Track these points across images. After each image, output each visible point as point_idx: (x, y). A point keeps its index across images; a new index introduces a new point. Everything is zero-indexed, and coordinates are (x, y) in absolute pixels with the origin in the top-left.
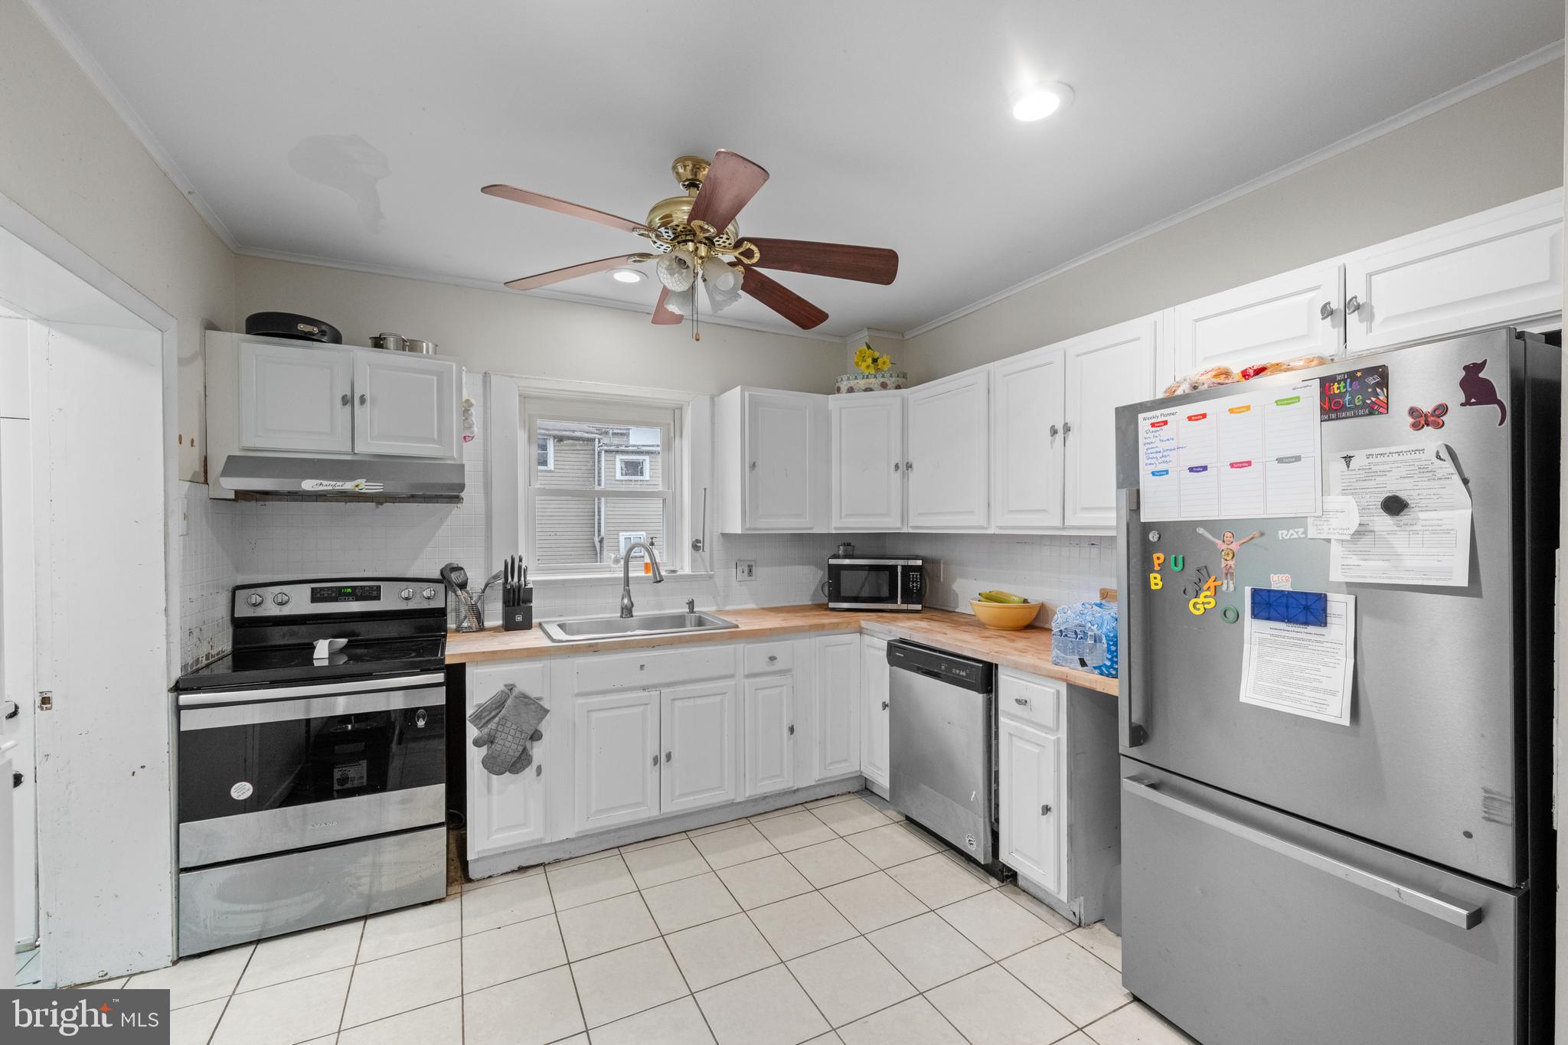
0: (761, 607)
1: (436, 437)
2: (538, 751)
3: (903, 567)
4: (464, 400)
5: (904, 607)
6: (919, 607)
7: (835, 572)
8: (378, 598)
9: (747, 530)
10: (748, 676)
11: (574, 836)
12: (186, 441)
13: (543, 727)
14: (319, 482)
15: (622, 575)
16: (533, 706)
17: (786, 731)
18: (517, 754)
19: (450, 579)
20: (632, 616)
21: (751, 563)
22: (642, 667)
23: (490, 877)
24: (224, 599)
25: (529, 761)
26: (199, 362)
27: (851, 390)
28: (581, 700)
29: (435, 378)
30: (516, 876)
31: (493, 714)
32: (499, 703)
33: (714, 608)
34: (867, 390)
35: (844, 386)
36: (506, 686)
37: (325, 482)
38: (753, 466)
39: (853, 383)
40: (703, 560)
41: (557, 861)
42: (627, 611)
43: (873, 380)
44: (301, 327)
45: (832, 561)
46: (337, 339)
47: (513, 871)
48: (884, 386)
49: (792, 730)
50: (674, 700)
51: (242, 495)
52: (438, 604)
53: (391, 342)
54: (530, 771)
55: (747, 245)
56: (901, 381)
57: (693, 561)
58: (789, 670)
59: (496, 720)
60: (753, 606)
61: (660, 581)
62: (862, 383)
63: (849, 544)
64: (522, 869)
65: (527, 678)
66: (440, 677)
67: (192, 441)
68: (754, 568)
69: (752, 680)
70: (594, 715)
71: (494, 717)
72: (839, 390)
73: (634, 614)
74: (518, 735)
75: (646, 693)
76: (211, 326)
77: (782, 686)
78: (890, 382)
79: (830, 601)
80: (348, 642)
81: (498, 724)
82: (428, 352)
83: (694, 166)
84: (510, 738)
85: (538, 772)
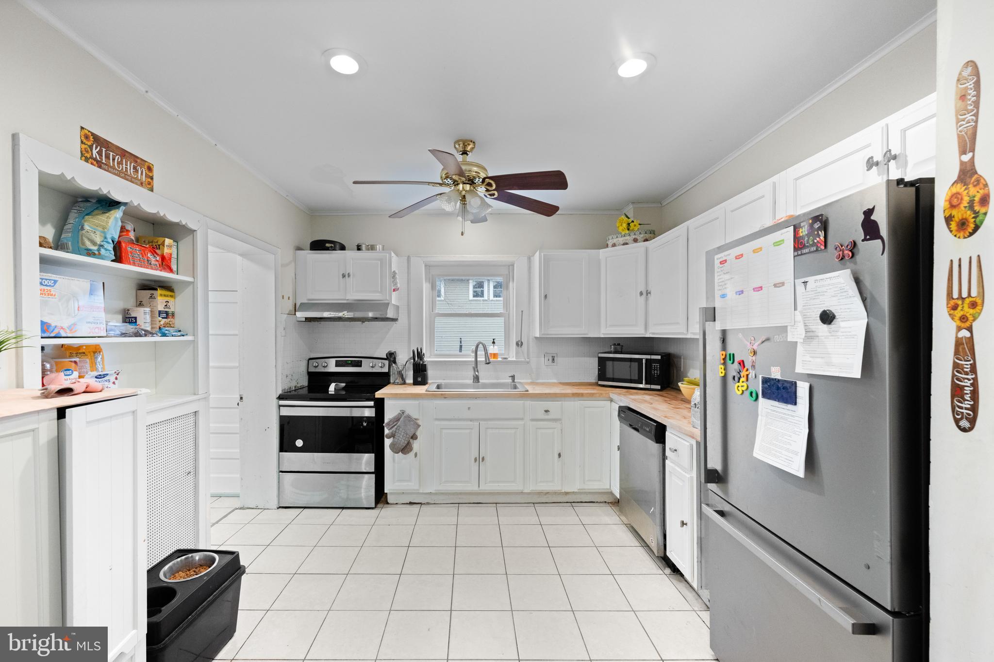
0: (559, 382)
1: (380, 290)
2: (416, 445)
3: (647, 360)
4: (392, 271)
5: (648, 386)
6: (658, 387)
7: (602, 362)
8: (360, 366)
9: (543, 335)
10: (533, 420)
11: (434, 492)
12: (286, 298)
13: (418, 433)
14: (330, 313)
15: (474, 359)
16: (412, 422)
17: (556, 456)
18: (405, 445)
19: (391, 357)
20: (479, 382)
21: (554, 355)
22: (469, 408)
23: (397, 504)
24: (304, 363)
25: (411, 450)
26: (293, 264)
27: (614, 245)
28: (437, 423)
29: (379, 262)
30: (408, 506)
31: (395, 423)
32: (397, 419)
33: (529, 381)
34: (624, 244)
35: (610, 243)
36: (400, 411)
37: (332, 313)
38: (546, 296)
39: (615, 241)
40: (523, 352)
41: (428, 504)
42: (476, 379)
43: (628, 238)
44: (328, 245)
45: (601, 355)
46: (343, 248)
47: (407, 504)
48: (635, 240)
49: (560, 455)
50: (487, 428)
51: (308, 320)
52: (386, 370)
53: (364, 247)
54: (412, 454)
56: (647, 236)
57: (517, 353)
58: (560, 420)
59: (396, 427)
60: (555, 381)
61: (489, 363)
62: (621, 240)
63: (620, 345)
64: (411, 503)
65: (411, 408)
66: (372, 403)
67: (289, 298)
68: (556, 358)
69: (534, 423)
70: (444, 431)
71: (395, 425)
72: (607, 246)
73: (480, 381)
74: (405, 435)
75: (471, 423)
76: (299, 248)
77: (555, 428)
78: (640, 237)
79: (599, 380)
80: (346, 385)
81: (396, 428)
82: (379, 250)
83: (464, 144)
84: (401, 436)
85: (416, 455)
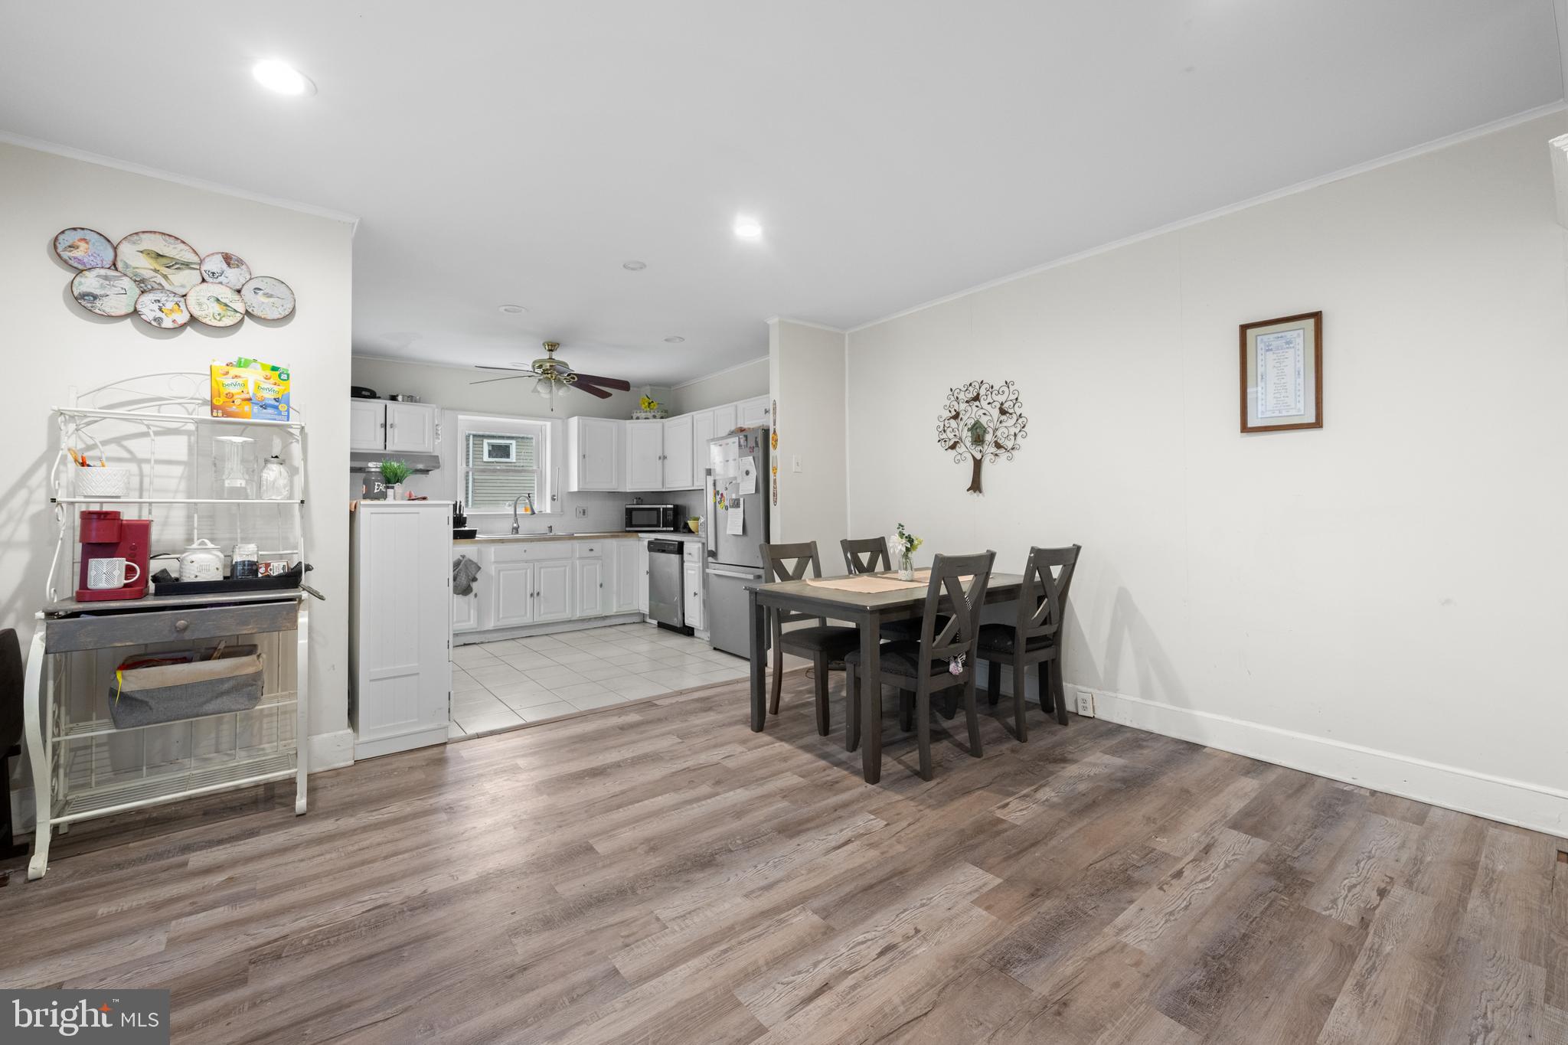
3: (663, 508)
4: (435, 425)
5: (665, 529)
6: (672, 529)
7: (629, 512)
9: (581, 489)
10: (579, 558)
11: (491, 629)
13: (478, 576)
15: (513, 513)
16: (474, 565)
17: (598, 586)
18: (465, 587)
21: (584, 507)
22: (525, 551)
25: (472, 591)
27: (638, 418)
28: (495, 566)
30: (463, 647)
32: (458, 563)
34: (646, 418)
35: (634, 416)
36: (462, 556)
38: (585, 456)
39: (639, 415)
40: (557, 505)
41: (482, 643)
42: (516, 530)
43: (649, 414)
44: (364, 393)
45: (627, 506)
46: (375, 396)
47: (461, 645)
48: (654, 417)
49: (601, 586)
50: (541, 567)
53: (400, 398)
54: (472, 595)
55: (572, 376)
56: (663, 414)
57: (552, 506)
58: (603, 557)
61: (534, 515)
62: (643, 415)
63: (640, 497)
64: (466, 644)
65: (471, 553)
68: (586, 510)
69: (580, 560)
70: (502, 572)
72: (632, 418)
73: (519, 532)
74: (468, 577)
75: (525, 564)
77: (596, 563)
78: (658, 415)
79: (625, 527)
81: (458, 572)
83: (552, 345)
84: (463, 579)
85: (476, 595)
